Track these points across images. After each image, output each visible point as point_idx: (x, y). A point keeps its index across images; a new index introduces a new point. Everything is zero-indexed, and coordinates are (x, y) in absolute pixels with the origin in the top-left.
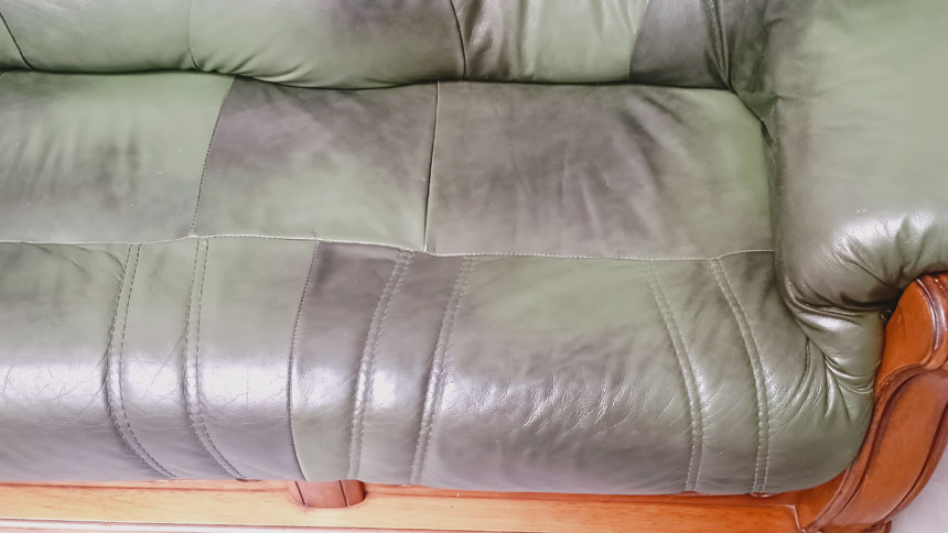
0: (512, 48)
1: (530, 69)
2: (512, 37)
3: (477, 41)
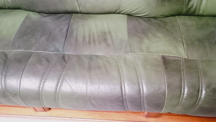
0: (198, 8)
1: (201, 13)
2: (199, 5)
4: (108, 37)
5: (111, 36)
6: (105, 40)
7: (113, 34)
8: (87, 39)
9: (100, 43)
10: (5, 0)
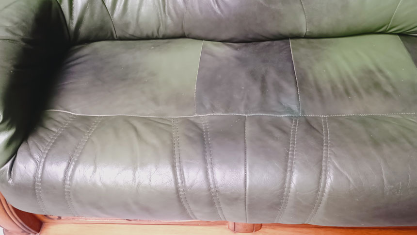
4: (380, 78)
5: (387, 78)
6: (377, 85)
7: (389, 73)
8: (340, 86)
9: (368, 92)
10: (161, 23)
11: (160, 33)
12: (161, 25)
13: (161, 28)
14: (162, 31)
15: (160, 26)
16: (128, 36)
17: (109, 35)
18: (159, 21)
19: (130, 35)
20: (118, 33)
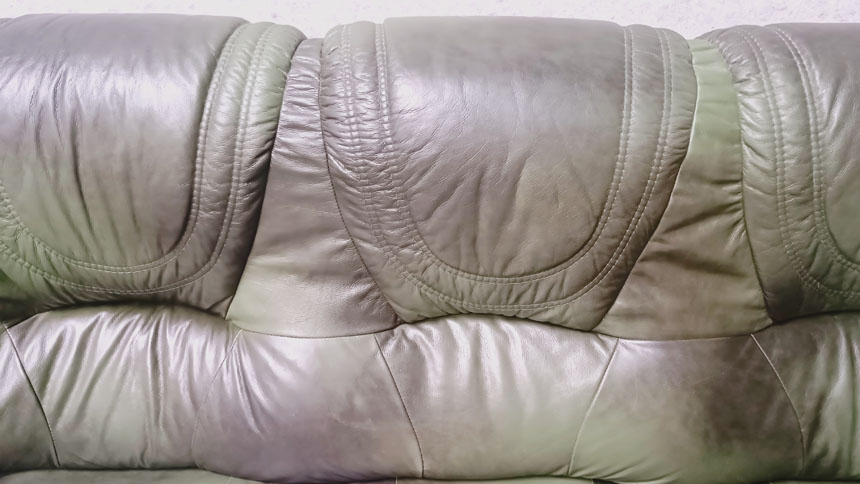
0: (845, 455)
2: (846, 448)
3: (816, 451)
10: (149, 441)
11: (145, 460)
12: (150, 445)
13: (149, 451)
14: (151, 456)
15: (146, 448)
16: (81, 464)
17: (44, 460)
18: (145, 438)
19: (86, 462)
20: (64, 458)
